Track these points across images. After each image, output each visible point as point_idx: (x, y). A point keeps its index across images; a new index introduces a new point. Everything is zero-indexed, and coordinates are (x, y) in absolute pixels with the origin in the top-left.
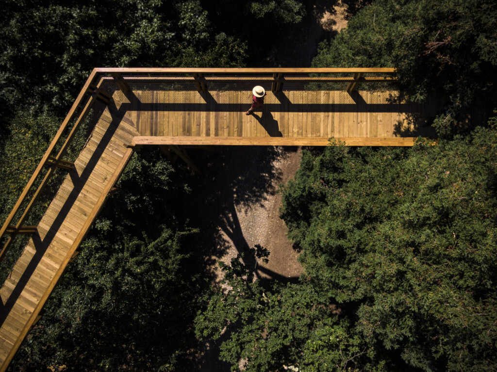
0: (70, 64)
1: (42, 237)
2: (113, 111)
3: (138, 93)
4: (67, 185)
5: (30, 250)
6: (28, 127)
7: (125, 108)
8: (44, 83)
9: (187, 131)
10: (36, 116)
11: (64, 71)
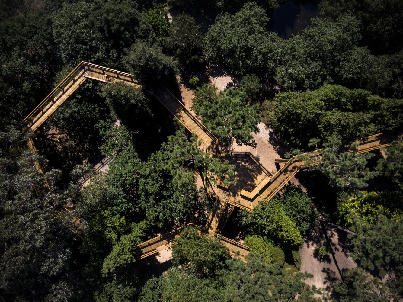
0: (80, 57)
1: (65, 90)
2: (85, 70)
3: (90, 68)
4: (72, 82)
5: (62, 93)
6: (67, 69)
7: (87, 70)
8: (73, 60)
9: (98, 78)
10: (69, 67)
11: (78, 59)
